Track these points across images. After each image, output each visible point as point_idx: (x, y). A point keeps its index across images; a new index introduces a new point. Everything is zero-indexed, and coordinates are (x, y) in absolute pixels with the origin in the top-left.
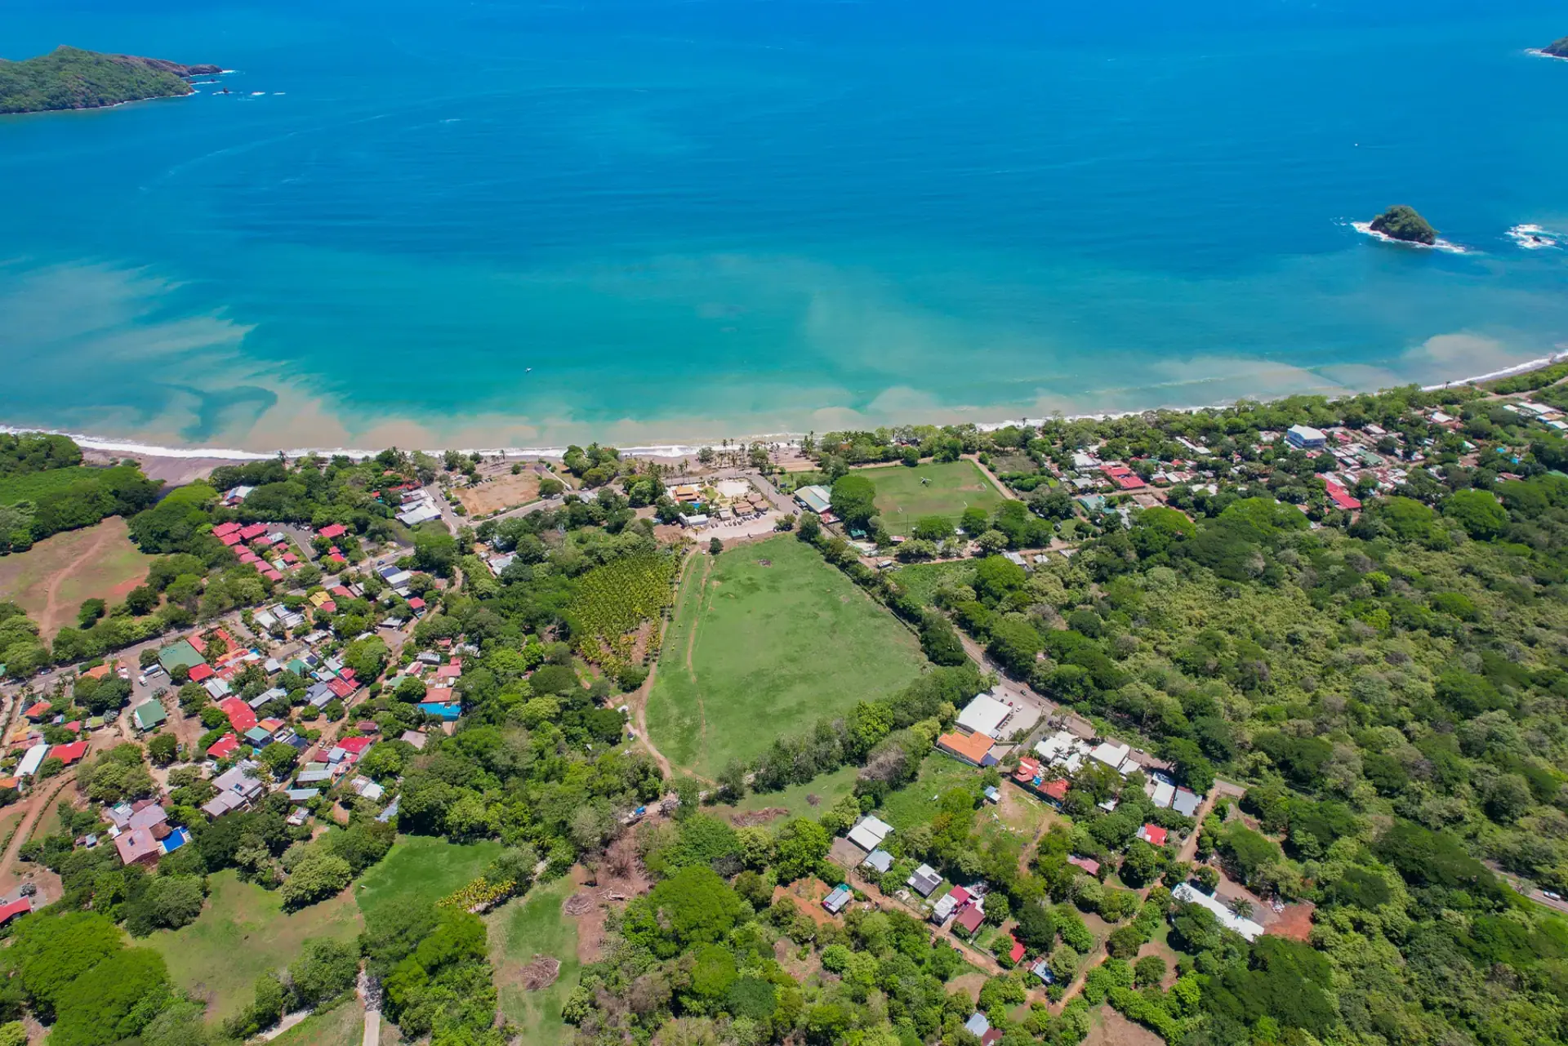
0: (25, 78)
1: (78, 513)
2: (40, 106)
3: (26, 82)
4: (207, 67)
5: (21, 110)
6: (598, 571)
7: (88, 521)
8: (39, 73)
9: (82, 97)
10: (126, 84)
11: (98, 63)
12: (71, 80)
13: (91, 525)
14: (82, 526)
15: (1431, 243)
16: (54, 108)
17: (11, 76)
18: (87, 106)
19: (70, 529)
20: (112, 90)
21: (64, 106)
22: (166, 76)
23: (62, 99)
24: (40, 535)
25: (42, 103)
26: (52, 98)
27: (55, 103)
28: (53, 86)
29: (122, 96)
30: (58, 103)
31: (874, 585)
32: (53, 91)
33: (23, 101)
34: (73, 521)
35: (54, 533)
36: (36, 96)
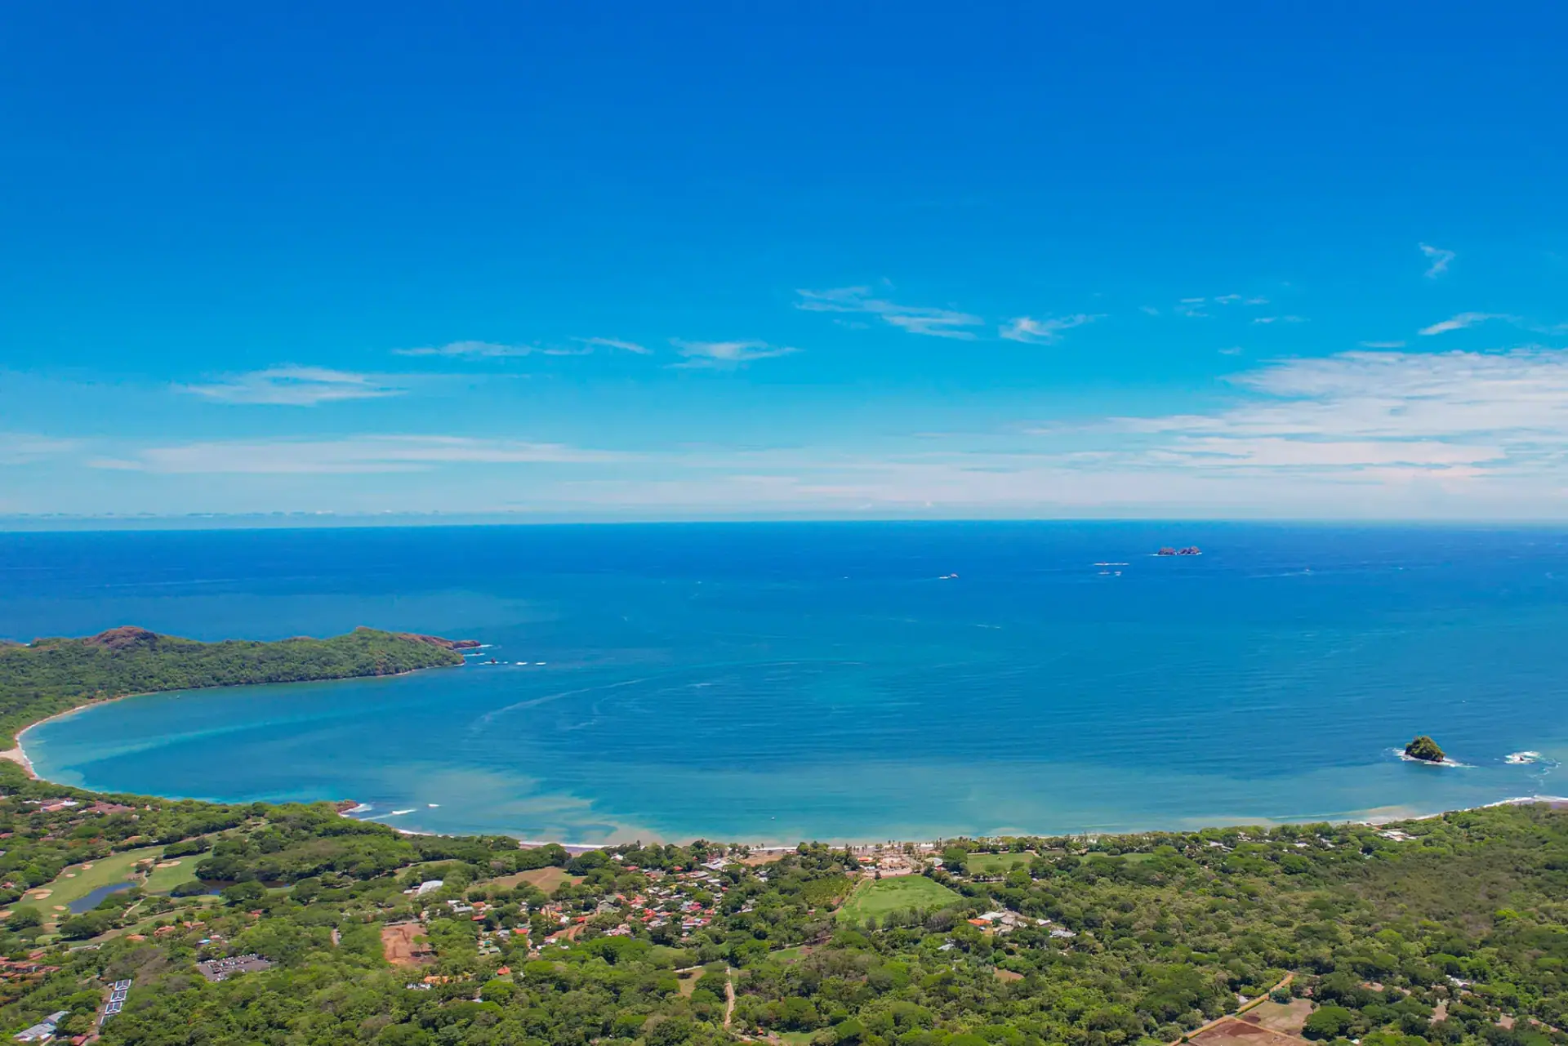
0: (340, 652)
1: (536, 861)
2: (351, 674)
3: (340, 655)
4: (469, 642)
5: (336, 677)
6: (814, 882)
7: (540, 865)
8: (350, 648)
9: (383, 666)
10: (414, 656)
11: (392, 640)
12: (377, 653)
13: (541, 868)
14: (536, 868)
15: (1439, 761)
16: (361, 675)
17: (331, 650)
18: (386, 674)
19: (531, 869)
20: (404, 660)
21: (368, 674)
22: (442, 648)
23: (368, 668)
24: (519, 870)
25: (352, 671)
26: (361, 667)
27: (361, 671)
28: (363, 657)
29: (411, 666)
30: (365, 672)
31: (956, 887)
32: (362, 661)
33: (339, 671)
34: (533, 864)
35: (525, 870)
36: (349, 666)
